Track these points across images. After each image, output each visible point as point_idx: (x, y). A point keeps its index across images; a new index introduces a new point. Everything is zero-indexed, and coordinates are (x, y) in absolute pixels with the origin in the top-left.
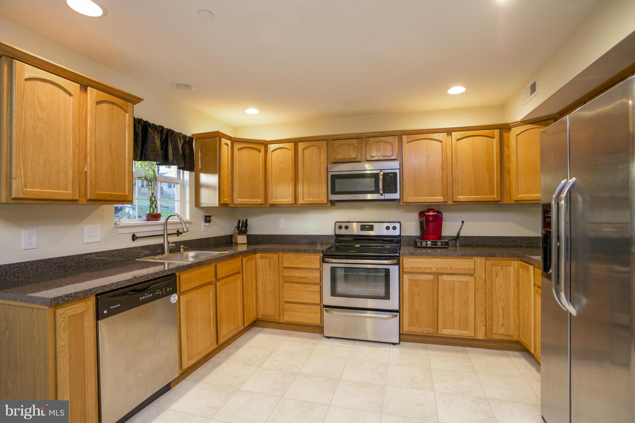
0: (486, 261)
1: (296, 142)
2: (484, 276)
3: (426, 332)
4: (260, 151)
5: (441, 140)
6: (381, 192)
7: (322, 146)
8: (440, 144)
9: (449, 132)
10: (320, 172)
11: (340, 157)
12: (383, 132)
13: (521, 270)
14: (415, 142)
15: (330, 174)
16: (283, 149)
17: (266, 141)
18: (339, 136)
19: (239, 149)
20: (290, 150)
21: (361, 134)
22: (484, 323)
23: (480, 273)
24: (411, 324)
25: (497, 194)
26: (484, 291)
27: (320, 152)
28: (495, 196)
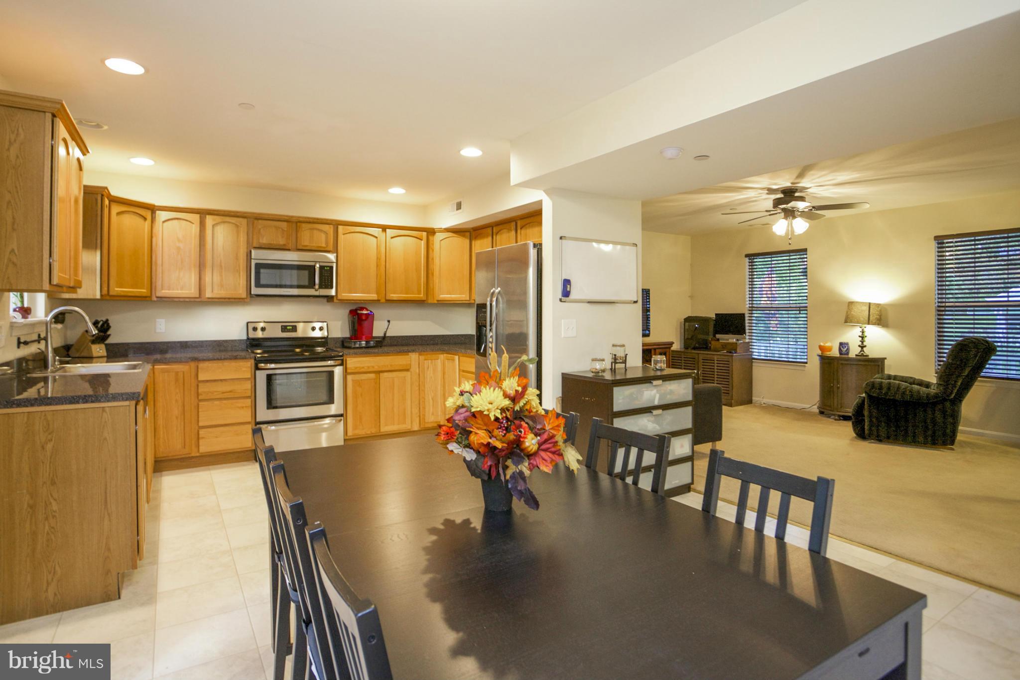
0: (420, 357)
1: (203, 213)
2: (418, 371)
3: (369, 432)
4: (145, 219)
5: (376, 236)
6: (317, 287)
7: (241, 224)
8: (375, 239)
9: (384, 228)
10: (237, 258)
11: (264, 241)
12: (318, 219)
13: (446, 362)
14: (351, 234)
15: (253, 263)
16: (182, 221)
17: (154, 206)
18: (263, 216)
19: (118, 214)
20: (193, 223)
21: (292, 217)
22: (418, 414)
23: (415, 368)
24: (355, 427)
25: (424, 294)
26: (418, 384)
27: (238, 233)
28: (422, 296)
